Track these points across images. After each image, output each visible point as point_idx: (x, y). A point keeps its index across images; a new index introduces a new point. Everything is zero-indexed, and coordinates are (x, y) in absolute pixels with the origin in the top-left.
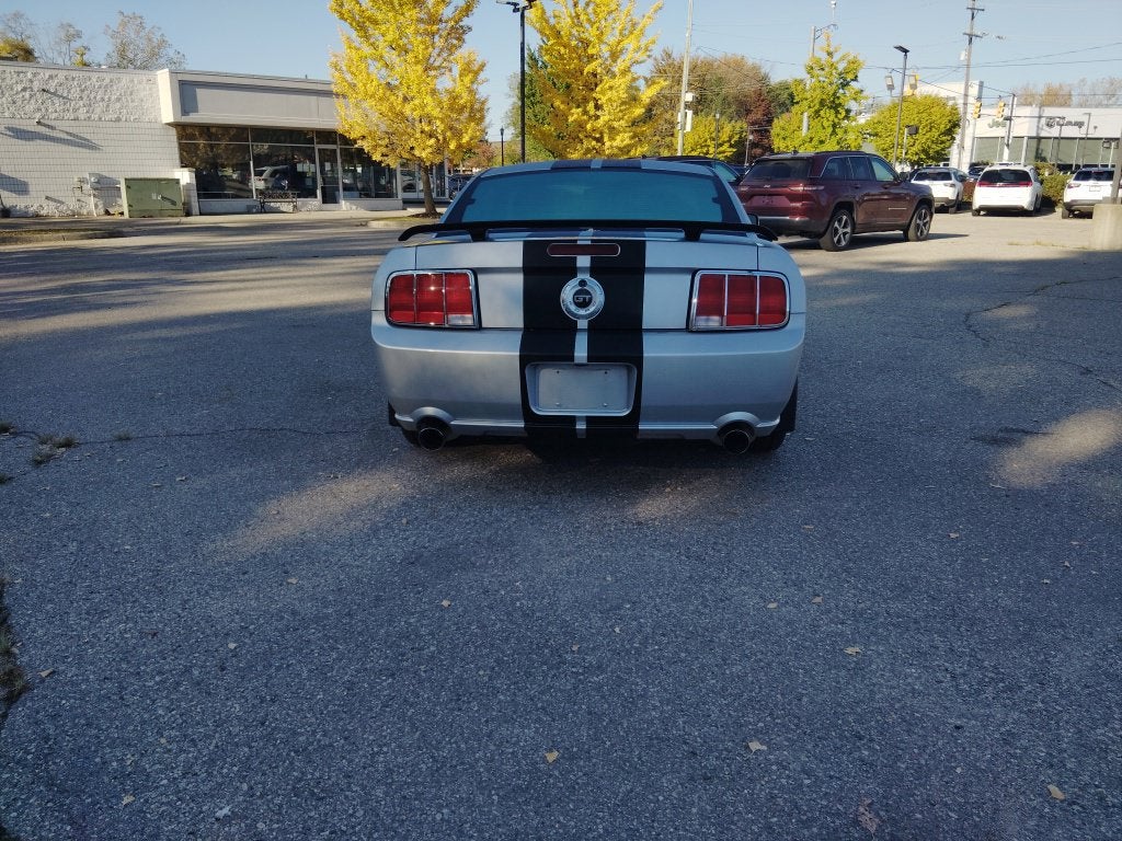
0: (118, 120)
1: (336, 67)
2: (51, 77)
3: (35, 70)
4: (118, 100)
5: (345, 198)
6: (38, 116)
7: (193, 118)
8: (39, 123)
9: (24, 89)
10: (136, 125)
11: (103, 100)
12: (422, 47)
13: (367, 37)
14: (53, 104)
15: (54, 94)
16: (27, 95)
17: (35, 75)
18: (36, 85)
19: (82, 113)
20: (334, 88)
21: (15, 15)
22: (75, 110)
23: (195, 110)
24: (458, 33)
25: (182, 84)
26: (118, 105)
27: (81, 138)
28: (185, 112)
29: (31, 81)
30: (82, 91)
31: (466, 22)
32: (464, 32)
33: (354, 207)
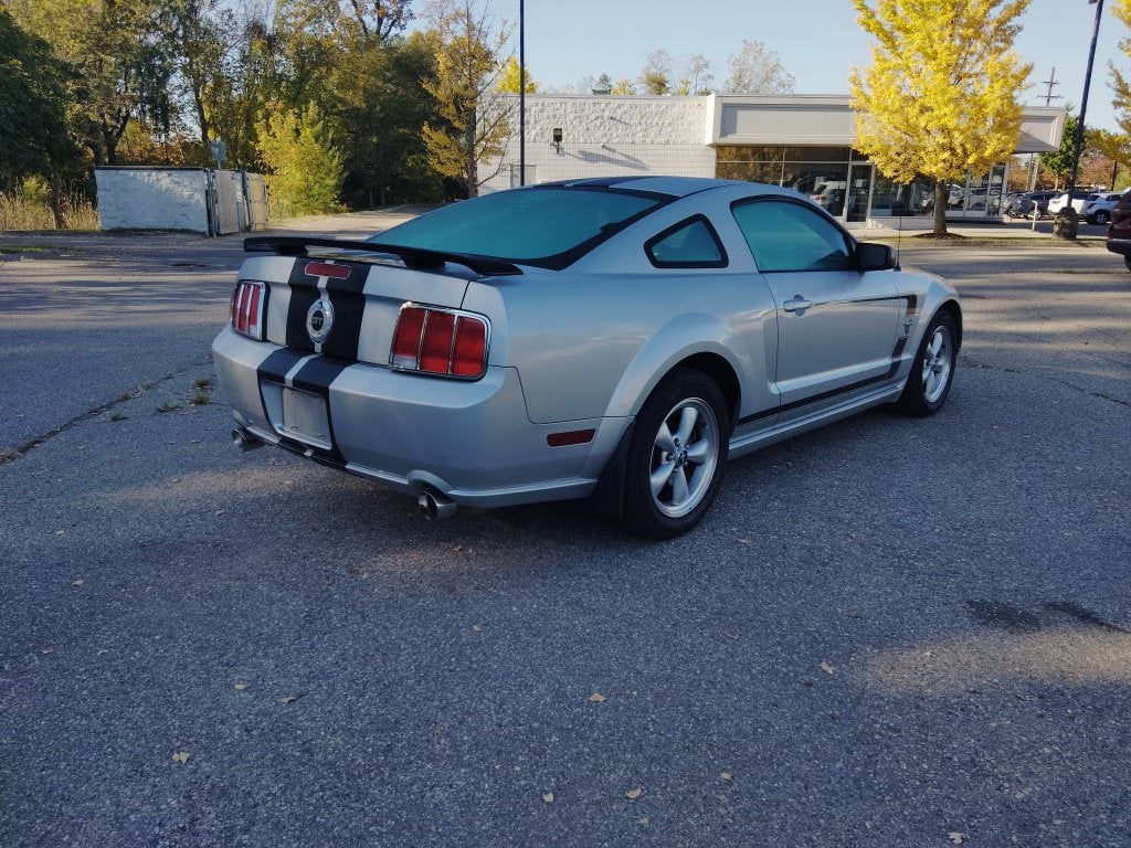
0: (668, 142)
1: (855, 81)
2: (619, 106)
3: (607, 101)
4: (670, 124)
5: (873, 215)
6: (604, 140)
7: (731, 139)
8: (603, 147)
9: (597, 118)
10: (680, 147)
11: (657, 124)
12: (946, 53)
13: (894, 47)
14: (617, 129)
15: (620, 121)
16: (598, 123)
17: (607, 105)
18: (607, 114)
19: (638, 138)
20: (851, 103)
21: (659, 52)
22: (634, 135)
23: (734, 131)
24: (1005, 33)
25: (726, 107)
26: (669, 129)
27: (636, 160)
28: (724, 133)
29: (603, 111)
30: (642, 117)
31: (1016, 21)
32: (1013, 33)
33: (880, 226)
